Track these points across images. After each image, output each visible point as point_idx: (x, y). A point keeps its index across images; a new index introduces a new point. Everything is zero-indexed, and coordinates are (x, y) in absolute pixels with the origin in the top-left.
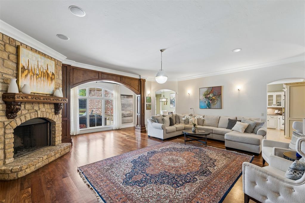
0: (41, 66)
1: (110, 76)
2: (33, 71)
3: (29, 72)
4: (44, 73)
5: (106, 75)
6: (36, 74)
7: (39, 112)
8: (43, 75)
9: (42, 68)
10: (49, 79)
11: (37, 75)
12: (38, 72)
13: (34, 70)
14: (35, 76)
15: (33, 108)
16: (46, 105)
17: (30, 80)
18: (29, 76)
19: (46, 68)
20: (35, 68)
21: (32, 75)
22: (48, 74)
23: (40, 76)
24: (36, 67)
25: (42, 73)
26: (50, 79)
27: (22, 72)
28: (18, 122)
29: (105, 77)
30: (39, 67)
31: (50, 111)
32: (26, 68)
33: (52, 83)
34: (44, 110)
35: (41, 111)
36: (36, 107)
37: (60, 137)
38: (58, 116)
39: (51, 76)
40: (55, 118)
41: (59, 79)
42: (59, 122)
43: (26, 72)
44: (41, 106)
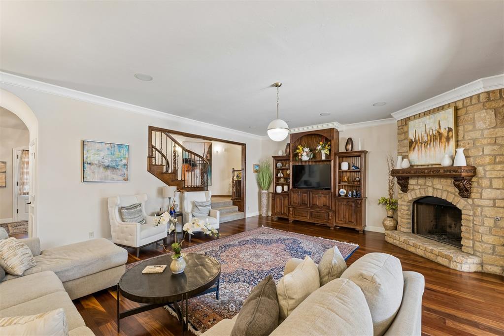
0: (430, 128)
2: (421, 140)
3: (416, 143)
4: (434, 136)
6: (424, 142)
7: (430, 190)
8: (433, 139)
9: (431, 131)
10: (442, 140)
12: (426, 139)
13: (422, 138)
14: (423, 145)
15: (425, 184)
17: (418, 152)
18: (417, 147)
19: (438, 127)
20: (423, 135)
21: (420, 145)
22: (440, 134)
23: (429, 142)
24: (423, 133)
25: (431, 138)
26: (445, 140)
27: (411, 146)
28: (411, 196)
30: (427, 132)
32: (413, 141)
33: (448, 145)
34: (439, 186)
35: (433, 188)
36: (429, 182)
37: (477, 244)
38: (470, 201)
39: (445, 134)
40: (460, 203)
41: (474, 129)
42: (471, 213)
43: (414, 145)
44: (435, 181)
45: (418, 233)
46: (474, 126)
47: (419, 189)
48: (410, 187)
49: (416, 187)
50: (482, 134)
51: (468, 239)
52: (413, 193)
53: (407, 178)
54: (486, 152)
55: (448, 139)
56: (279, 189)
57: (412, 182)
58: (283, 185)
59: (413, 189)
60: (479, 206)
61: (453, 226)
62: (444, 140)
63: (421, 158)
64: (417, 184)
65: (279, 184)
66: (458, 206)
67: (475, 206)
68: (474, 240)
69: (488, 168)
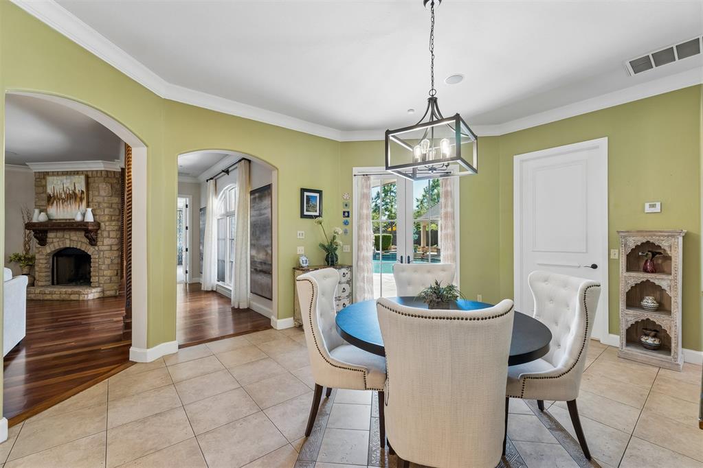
0: (67, 188)
2: (59, 196)
3: (55, 199)
4: (71, 195)
6: (61, 199)
7: (68, 241)
8: (70, 197)
9: (68, 190)
11: (63, 199)
12: (63, 196)
13: (60, 194)
14: (61, 202)
17: (56, 207)
18: (55, 202)
19: (73, 188)
21: (58, 200)
22: (75, 194)
23: (66, 199)
24: (61, 191)
25: (68, 196)
27: (49, 201)
28: (49, 249)
30: (65, 189)
31: (84, 240)
32: (52, 196)
33: (81, 204)
34: (75, 238)
35: (70, 240)
36: (66, 235)
37: (101, 278)
38: (96, 248)
39: (79, 195)
40: (90, 250)
41: (99, 195)
42: (97, 257)
43: (52, 200)
44: (72, 234)
45: (58, 284)
46: (99, 193)
47: (56, 241)
48: (49, 240)
49: (55, 240)
50: (104, 200)
51: (95, 276)
52: (51, 246)
53: (46, 232)
54: (106, 212)
55: (81, 200)
57: (51, 235)
59: (52, 242)
60: (102, 251)
62: (78, 199)
63: (59, 212)
64: (56, 237)
66: (88, 253)
67: (99, 251)
68: (98, 276)
69: (107, 224)
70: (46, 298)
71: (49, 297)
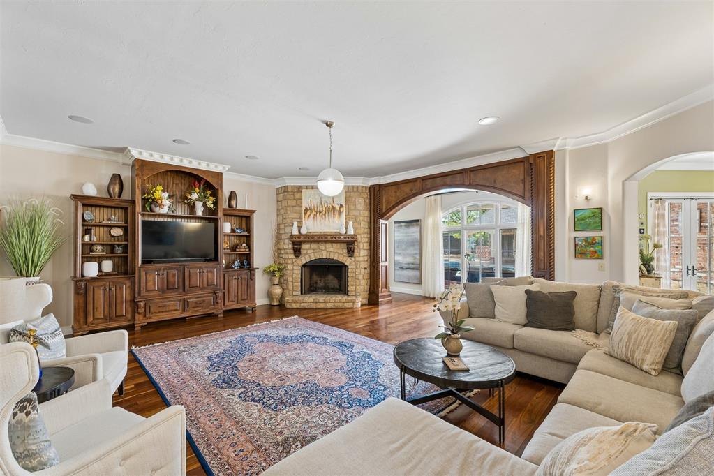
0: (326, 202)
1: (438, 181)
2: (316, 209)
3: (312, 212)
4: (328, 208)
5: (430, 181)
7: (324, 253)
8: (328, 211)
9: (326, 204)
11: (320, 212)
12: (321, 209)
14: (318, 215)
15: (319, 248)
16: (334, 245)
17: (313, 219)
18: (312, 215)
19: (332, 201)
20: (318, 205)
21: (315, 214)
22: (334, 208)
23: (324, 212)
25: (326, 209)
27: (305, 214)
28: (304, 260)
29: (429, 186)
30: (323, 203)
31: (340, 251)
32: (309, 209)
33: (340, 218)
34: (331, 250)
35: (327, 252)
36: (322, 247)
37: (358, 287)
38: (353, 258)
39: (338, 208)
40: (347, 261)
41: (355, 209)
42: (354, 267)
43: (309, 213)
44: (328, 245)
45: (305, 293)
46: (355, 207)
47: (311, 253)
48: (303, 252)
49: (309, 251)
50: (360, 214)
51: (353, 285)
52: (307, 257)
53: (300, 243)
54: (362, 225)
55: (340, 213)
56: (91, 270)
57: (304, 247)
58: (100, 260)
59: (307, 254)
60: (358, 261)
61: (319, 282)
62: (336, 213)
63: (312, 225)
64: (310, 249)
65: (91, 259)
66: (346, 264)
67: (356, 262)
68: (356, 285)
69: (362, 236)
70: (319, 307)
71: (322, 306)
